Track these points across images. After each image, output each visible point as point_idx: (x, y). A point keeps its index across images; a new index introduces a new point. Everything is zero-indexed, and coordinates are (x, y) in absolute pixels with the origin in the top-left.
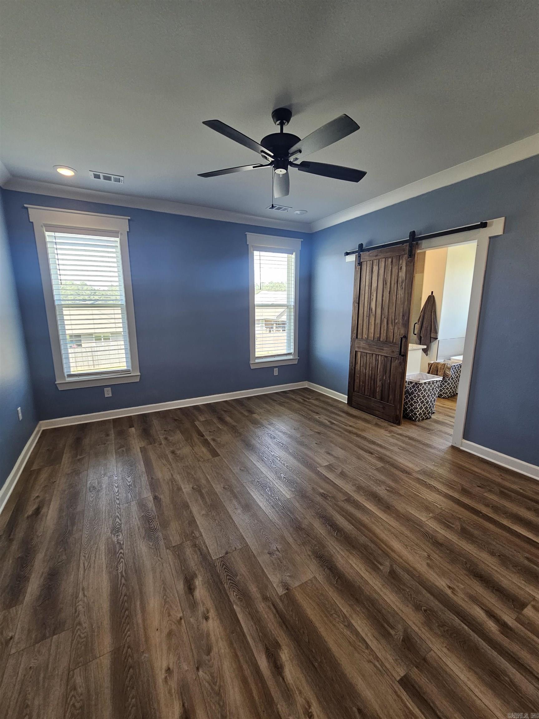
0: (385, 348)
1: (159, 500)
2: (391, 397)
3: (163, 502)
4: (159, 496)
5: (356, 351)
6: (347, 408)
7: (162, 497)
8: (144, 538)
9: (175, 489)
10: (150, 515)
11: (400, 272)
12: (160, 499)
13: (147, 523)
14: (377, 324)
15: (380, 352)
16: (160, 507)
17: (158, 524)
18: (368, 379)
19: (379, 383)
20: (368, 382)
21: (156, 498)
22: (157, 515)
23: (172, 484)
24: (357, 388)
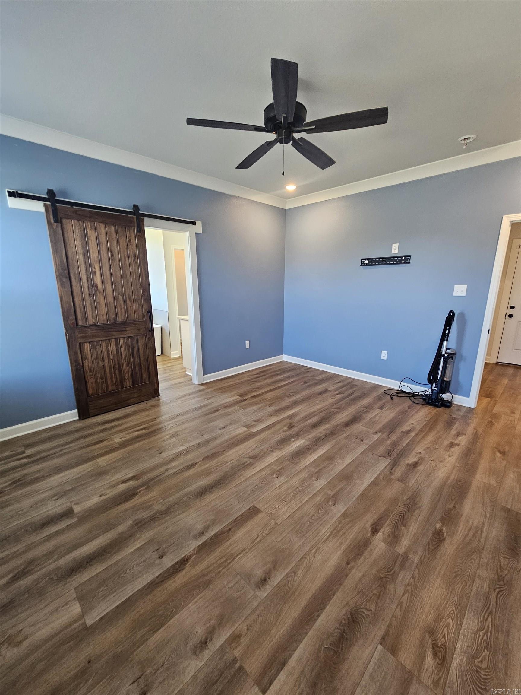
0: (127, 329)
1: (375, 525)
2: (144, 376)
3: (374, 520)
4: (370, 529)
5: (80, 343)
6: (80, 424)
7: (368, 526)
8: (420, 507)
9: (347, 520)
10: (397, 519)
11: (129, 245)
12: (372, 525)
13: (407, 516)
14: (109, 302)
15: (122, 334)
16: (381, 518)
17: (398, 506)
18: (110, 371)
19: (126, 369)
20: (111, 374)
21: (375, 531)
22: (392, 513)
23: (342, 528)
24: (93, 388)
